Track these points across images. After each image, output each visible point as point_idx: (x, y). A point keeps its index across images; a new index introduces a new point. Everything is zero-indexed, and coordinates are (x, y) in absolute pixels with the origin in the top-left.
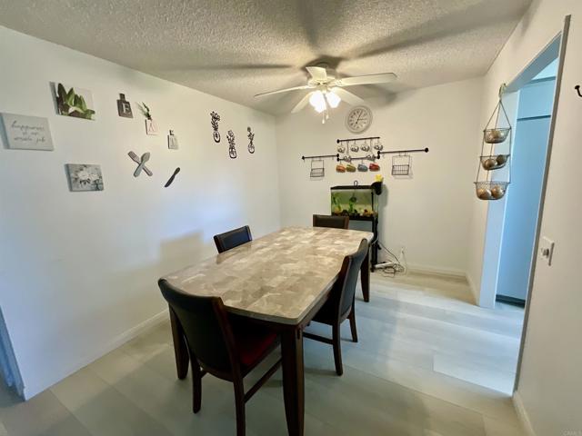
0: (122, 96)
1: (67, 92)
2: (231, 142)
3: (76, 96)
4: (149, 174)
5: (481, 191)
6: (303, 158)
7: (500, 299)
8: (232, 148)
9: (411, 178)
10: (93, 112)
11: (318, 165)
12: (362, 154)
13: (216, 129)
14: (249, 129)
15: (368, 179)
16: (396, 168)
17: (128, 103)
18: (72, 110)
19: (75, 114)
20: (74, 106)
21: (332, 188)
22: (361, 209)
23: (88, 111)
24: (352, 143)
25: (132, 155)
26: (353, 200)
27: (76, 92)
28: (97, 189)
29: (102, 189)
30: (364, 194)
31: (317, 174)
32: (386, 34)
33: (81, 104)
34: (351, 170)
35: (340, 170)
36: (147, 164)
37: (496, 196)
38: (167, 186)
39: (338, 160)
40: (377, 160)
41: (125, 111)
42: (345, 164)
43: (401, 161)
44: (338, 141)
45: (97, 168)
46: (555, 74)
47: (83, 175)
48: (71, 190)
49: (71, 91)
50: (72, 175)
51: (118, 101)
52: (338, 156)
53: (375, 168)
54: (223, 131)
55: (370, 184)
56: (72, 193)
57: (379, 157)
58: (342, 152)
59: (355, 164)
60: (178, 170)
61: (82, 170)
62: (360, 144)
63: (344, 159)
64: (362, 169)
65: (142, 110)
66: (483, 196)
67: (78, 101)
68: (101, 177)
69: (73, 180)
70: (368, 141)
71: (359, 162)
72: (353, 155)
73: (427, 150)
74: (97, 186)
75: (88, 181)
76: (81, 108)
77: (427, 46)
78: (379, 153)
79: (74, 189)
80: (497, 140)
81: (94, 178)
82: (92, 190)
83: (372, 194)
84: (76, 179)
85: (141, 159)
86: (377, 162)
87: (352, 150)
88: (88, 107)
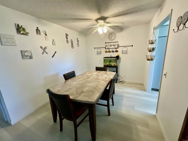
0: (37, 28)
1: (20, 27)
2: (72, 43)
3: (23, 28)
4: (47, 53)
5: (148, 58)
6: (95, 48)
7: (153, 89)
8: (72, 45)
9: (128, 54)
10: (28, 33)
11: (99, 50)
12: (113, 47)
13: (67, 39)
14: (77, 39)
15: (115, 55)
16: (123, 51)
17: (39, 30)
18: (22, 32)
19: (23, 34)
21: (104, 58)
22: (113, 64)
23: (27, 33)
24: (110, 43)
25: (41, 47)
26: (110, 61)
27: (23, 27)
28: (31, 58)
30: (114, 59)
31: (99, 53)
32: (121, 11)
34: (109, 52)
35: (106, 52)
36: (46, 50)
37: (152, 60)
38: (53, 57)
39: (106, 49)
40: (117, 49)
41: (38, 33)
42: (108, 50)
43: (124, 49)
44: (106, 43)
45: (31, 52)
46: (168, 24)
47: (26, 54)
48: (23, 59)
49: (21, 26)
50: (23, 54)
51: (36, 29)
52: (105, 47)
53: (117, 51)
54: (69, 40)
56: (23, 60)
57: (118, 48)
58: (107, 46)
59: (111, 50)
60: (56, 52)
61: (26, 52)
62: (112, 44)
64: (113, 52)
65: (44, 33)
66: (148, 60)
67: (24, 29)
68: (32, 55)
69: (23, 55)
70: (115, 43)
71: (112, 49)
72: (110, 47)
73: (132, 46)
74: (31, 57)
75: (28, 56)
76: (25, 32)
77: (133, 14)
78: (118, 47)
79: (24, 58)
81: (30, 55)
82: (29, 59)
83: (116, 59)
84: (24, 55)
85: (44, 49)
86: (118, 49)
87: (110, 46)
88: (27, 32)
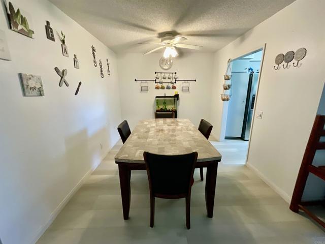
0: (48, 23)
1: (16, 11)
2: (101, 67)
3: (22, 16)
4: (67, 85)
5: (223, 98)
6: (136, 80)
7: (227, 138)
8: (101, 71)
9: (190, 93)
10: (33, 32)
11: (145, 84)
12: (168, 80)
13: (94, 58)
14: (107, 60)
15: (171, 93)
16: (183, 88)
17: (51, 29)
18: (20, 27)
19: (21, 32)
20: (21, 24)
21: (157, 97)
22: (170, 107)
23: (30, 31)
24: (163, 75)
25: (56, 69)
26: (165, 103)
27: (22, 13)
28: (41, 95)
29: (44, 95)
30: (170, 100)
31: (144, 90)
33: (25, 24)
34: (163, 88)
35: (157, 88)
36: (66, 78)
37: (228, 100)
38: (76, 94)
39: (156, 83)
41: (50, 36)
42: (160, 85)
43: (185, 85)
44: (156, 73)
45: (39, 79)
46: (261, 59)
47: (32, 83)
48: (24, 95)
49: (18, 10)
50: (25, 83)
51: (46, 26)
52: (156, 80)
53: (174, 88)
54: (98, 62)
55: (173, 95)
56: (25, 97)
57: (176, 83)
58: (158, 78)
59: (165, 85)
60: (80, 83)
61: (30, 79)
62: (167, 75)
63: (159, 83)
64: (168, 88)
65: (59, 37)
66: (224, 100)
67: (24, 21)
68: (42, 86)
69: (25, 87)
70: (171, 74)
71: (167, 84)
72: (163, 80)
73: (195, 81)
75: (35, 88)
76: (26, 27)
78: (176, 80)
79: (27, 94)
80: (228, 79)
81: (38, 86)
82: (38, 96)
83: (175, 100)
84: (28, 86)
85: (62, 74)
86: (175, 85)
87: (163, 78)
88: (30, 28)
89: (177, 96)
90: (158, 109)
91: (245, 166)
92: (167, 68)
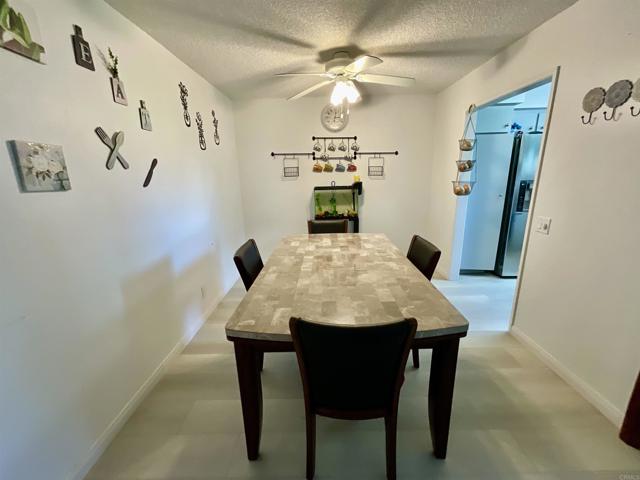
0: (78, 29)
2: (200, 128)
3: (11, 12)
4: (125, 166)
5: (458, 188)
6: (273, 154)
7: (464, 272)
8: (201, 136)
9: (384, 179)
10: (42, 49)
11: (291, 163)
12: (339, 153)
13: (186, 108)
14: (213, 113)
15: (347, 179)
16: (371, 169)
17: (86, 44)
18: (8, 36)
19: (13, 47)
20: (12, 29)
21: (316, 189)
22: (343, 209)
23: (33, 45)
24: (328, 142)
25: (99, 132)
26: (333, 201)
27: (11, 3)
28: (63, 188)
29: (70, 188)
30: (344, 195)
31: (291, 174)
33: (21, 29)
34: (328, 169)
35: (317, 169)
36: (121, 150)
37: (467, 192)
38: (146, 184)
39: (314, 159)
40: (353, 161)
41: (84, 58)
42: (322, 164)
43: (376, 162)
44: (314, 138)
45: (58, 152)
47: (40, 163)
48: (23, 188)
50: (23, 162)
51: (73, 37)
52: (314, 154)
53: (352, 168)
54: (193, 118)
55: (351, 184)
56: (24, 194)
57: (355, 158)
58: (319, 150)
59: (333, 164)
60: (155, 162)
61: (36, 153)
62: (338, 143)
63: (321, 158)
64: (340, 169)
65: (104, 59)
66: (458, 193)
67: (16, 21)
68: (65, 168)
69: (25, 171)
70: (346, 141)
71: (337, 162)
72: (330, 154)
73: (397, 153)
74: (62, 184)
75: (48, 174)
76: (22, 36)
78: (355, 153)
79: (29, 186)
80: (468, 149)
81: (55, 169)
82: (56, 190)
83: (354, 194)
84: (30, 169)
85: (113, 142)
86: (355, 162)
87: (330, 149)
88: (34, 40)
89: (358, 186)
90: (318, 213)
91: (508, 335)
92: (336, 128)
